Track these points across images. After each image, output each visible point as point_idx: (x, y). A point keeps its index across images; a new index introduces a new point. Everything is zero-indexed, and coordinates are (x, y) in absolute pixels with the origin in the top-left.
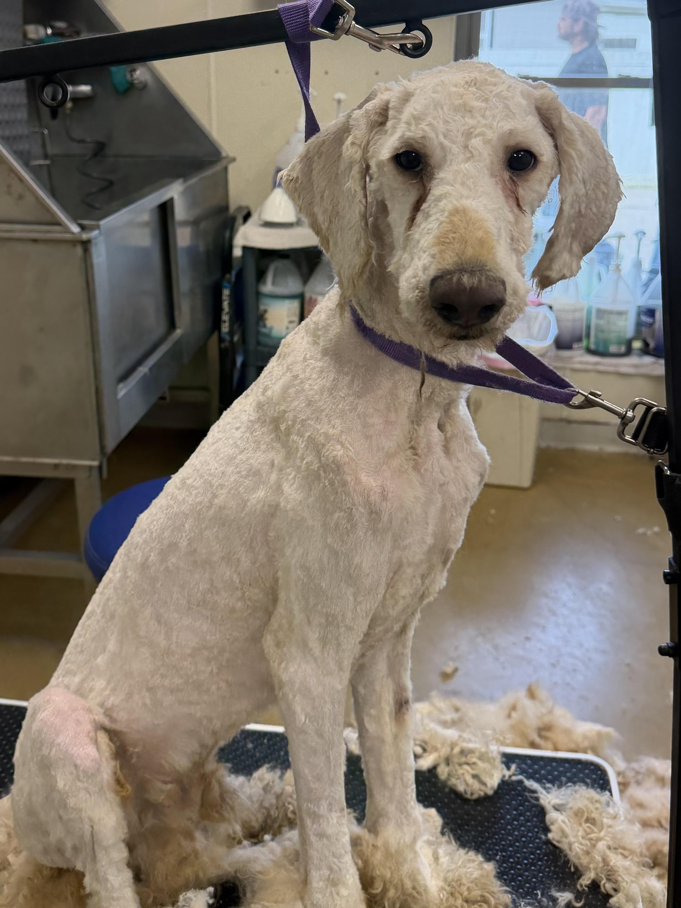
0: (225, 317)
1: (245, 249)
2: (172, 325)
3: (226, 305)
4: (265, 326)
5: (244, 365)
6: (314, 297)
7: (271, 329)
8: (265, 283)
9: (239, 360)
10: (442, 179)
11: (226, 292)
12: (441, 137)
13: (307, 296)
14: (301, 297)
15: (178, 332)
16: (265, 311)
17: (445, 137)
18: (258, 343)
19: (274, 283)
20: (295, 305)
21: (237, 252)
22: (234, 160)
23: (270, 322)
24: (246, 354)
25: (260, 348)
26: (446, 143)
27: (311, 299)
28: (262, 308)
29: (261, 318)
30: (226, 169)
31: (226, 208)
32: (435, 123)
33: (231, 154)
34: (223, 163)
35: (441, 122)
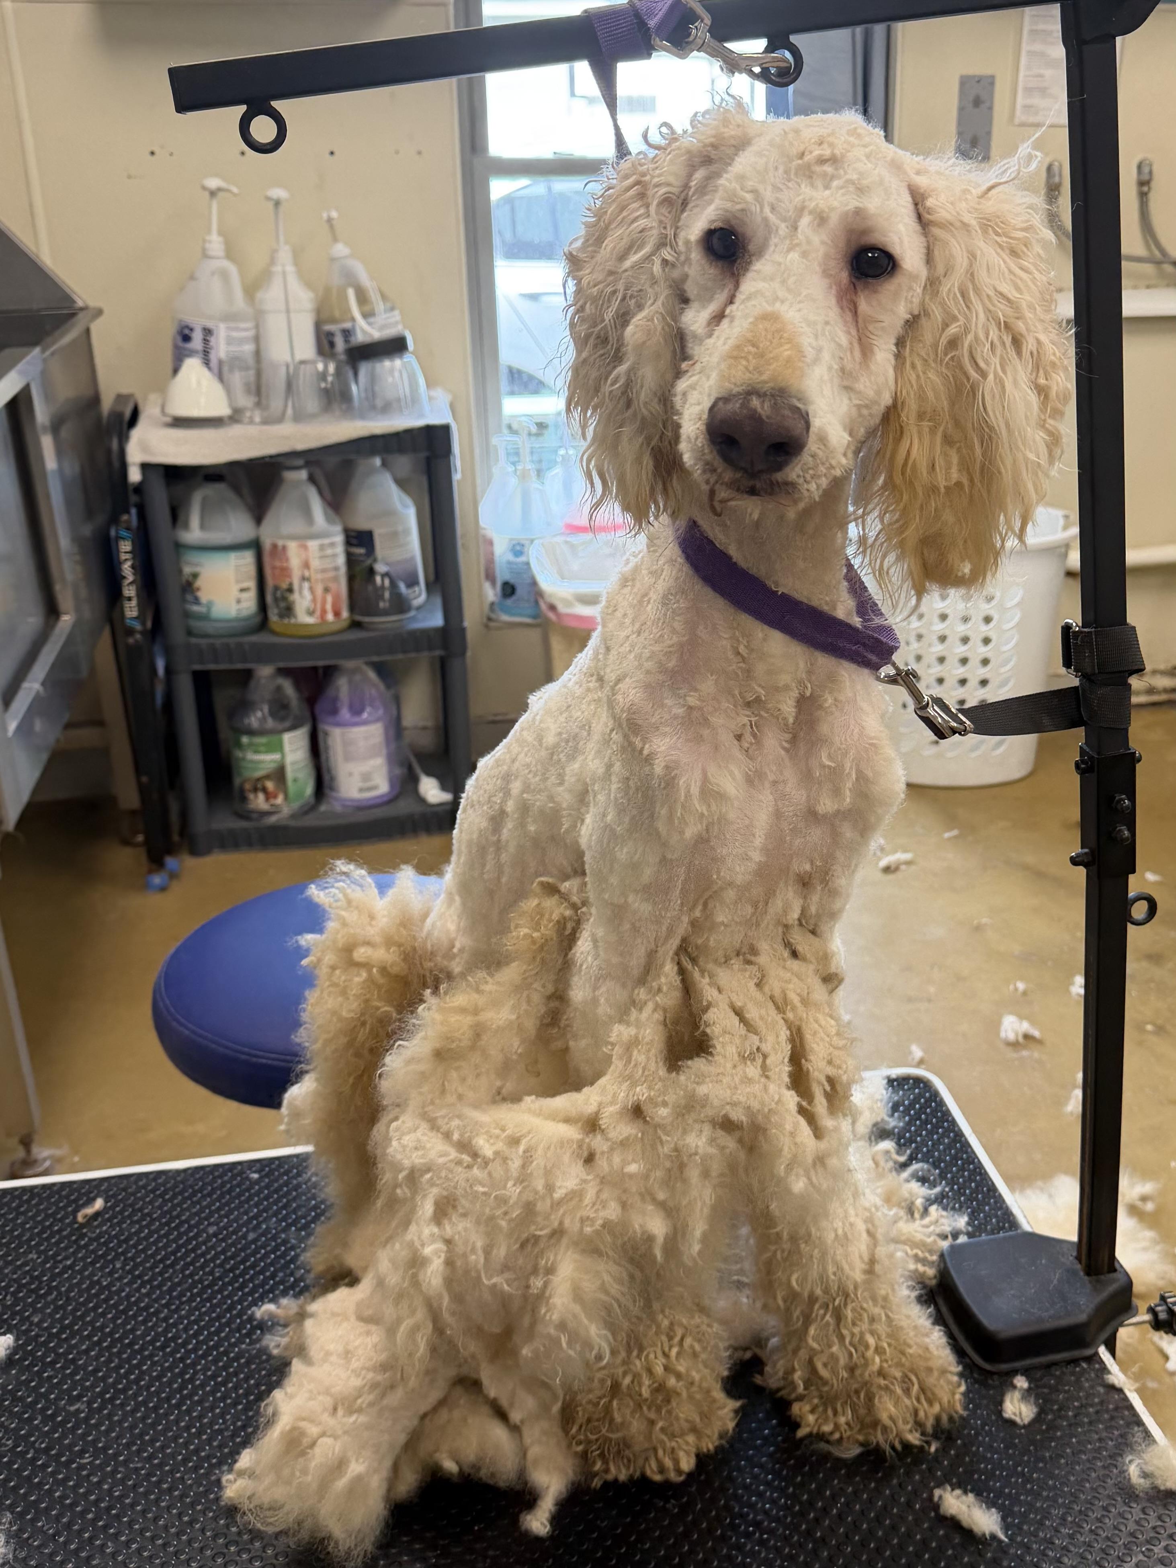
0: (129, 591)
1: (145, 467)
2: (52, 611)
3: (127, 569)
4: (197, 601)
5: (168, 670)
6: (280, 543)
7: (210, 605)
8: (186, 526)
9: (160, 665)
10: (758, 272)
11: (125, 547)
12: (767, 210)
13: (267, 544)
14: (256, 546)
15: (67, 620)
16: (195, 576)
17: (773, 209)
18: (190, 633)
19: (202, 527)
20: (247, 559)
21: (135, 476)
22: (99, 312)
23: (204, 596)
24: (168, 652)
25: (193, 640)
26: (772, 218)
27: (275, 546)
28: (187, 570)
29: (188, 587)
30: (88, 331)
31: (95, 400)
32: (761, 188)
33: (93, 303)
34: (81, 321)
35: (769, 188)
